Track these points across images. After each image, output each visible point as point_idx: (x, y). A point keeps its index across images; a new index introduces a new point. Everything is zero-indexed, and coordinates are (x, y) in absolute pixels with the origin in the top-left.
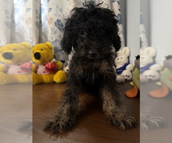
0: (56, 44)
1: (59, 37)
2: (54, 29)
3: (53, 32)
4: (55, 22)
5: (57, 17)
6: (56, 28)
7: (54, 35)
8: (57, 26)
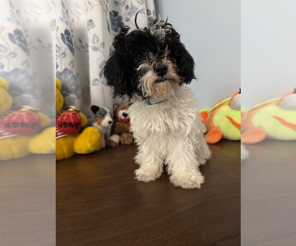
0: (66, 77)
1: (72, 65)
2: (60, 46)
3: (59, 52)
4: (62, 34)
5: (65, 24)
6: (64, 47)
7: (61, 60)
8: (67, 43)
